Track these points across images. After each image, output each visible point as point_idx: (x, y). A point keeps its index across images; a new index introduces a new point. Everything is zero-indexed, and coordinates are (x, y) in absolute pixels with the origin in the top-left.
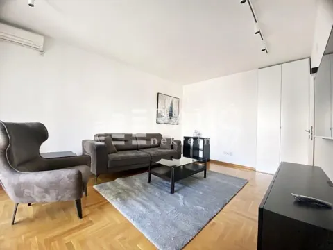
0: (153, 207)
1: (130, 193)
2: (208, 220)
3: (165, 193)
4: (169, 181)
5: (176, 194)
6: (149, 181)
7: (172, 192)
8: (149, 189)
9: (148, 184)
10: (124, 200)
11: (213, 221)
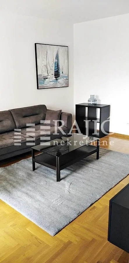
0: (38, 197)
1: (15, 184)
2: (90, 205)
3: (52, 181)
4: (54, 169)
5: (62, 181)
6: (34, 169)
7: (59, 179)
8: (34, 178)
9: (33, 173)
10: (9, 192)
11: (94, 205)
